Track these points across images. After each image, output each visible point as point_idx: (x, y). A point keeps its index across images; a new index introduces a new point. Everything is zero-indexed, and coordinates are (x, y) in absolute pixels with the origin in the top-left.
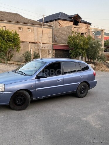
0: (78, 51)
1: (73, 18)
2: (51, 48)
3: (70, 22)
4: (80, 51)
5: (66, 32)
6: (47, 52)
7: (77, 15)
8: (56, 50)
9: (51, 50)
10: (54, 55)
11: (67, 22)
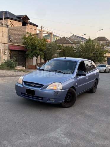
0: (36, 53)
1: (21, 19)
2: (7, 48)
3: (19, 23)
4: (38, 52)
5: (18, 32)
6: (3, 53)
7: (26, 16)
8: (11, 50)
9: (7, 50)
10: (9, 55)
11: (16, 22)
